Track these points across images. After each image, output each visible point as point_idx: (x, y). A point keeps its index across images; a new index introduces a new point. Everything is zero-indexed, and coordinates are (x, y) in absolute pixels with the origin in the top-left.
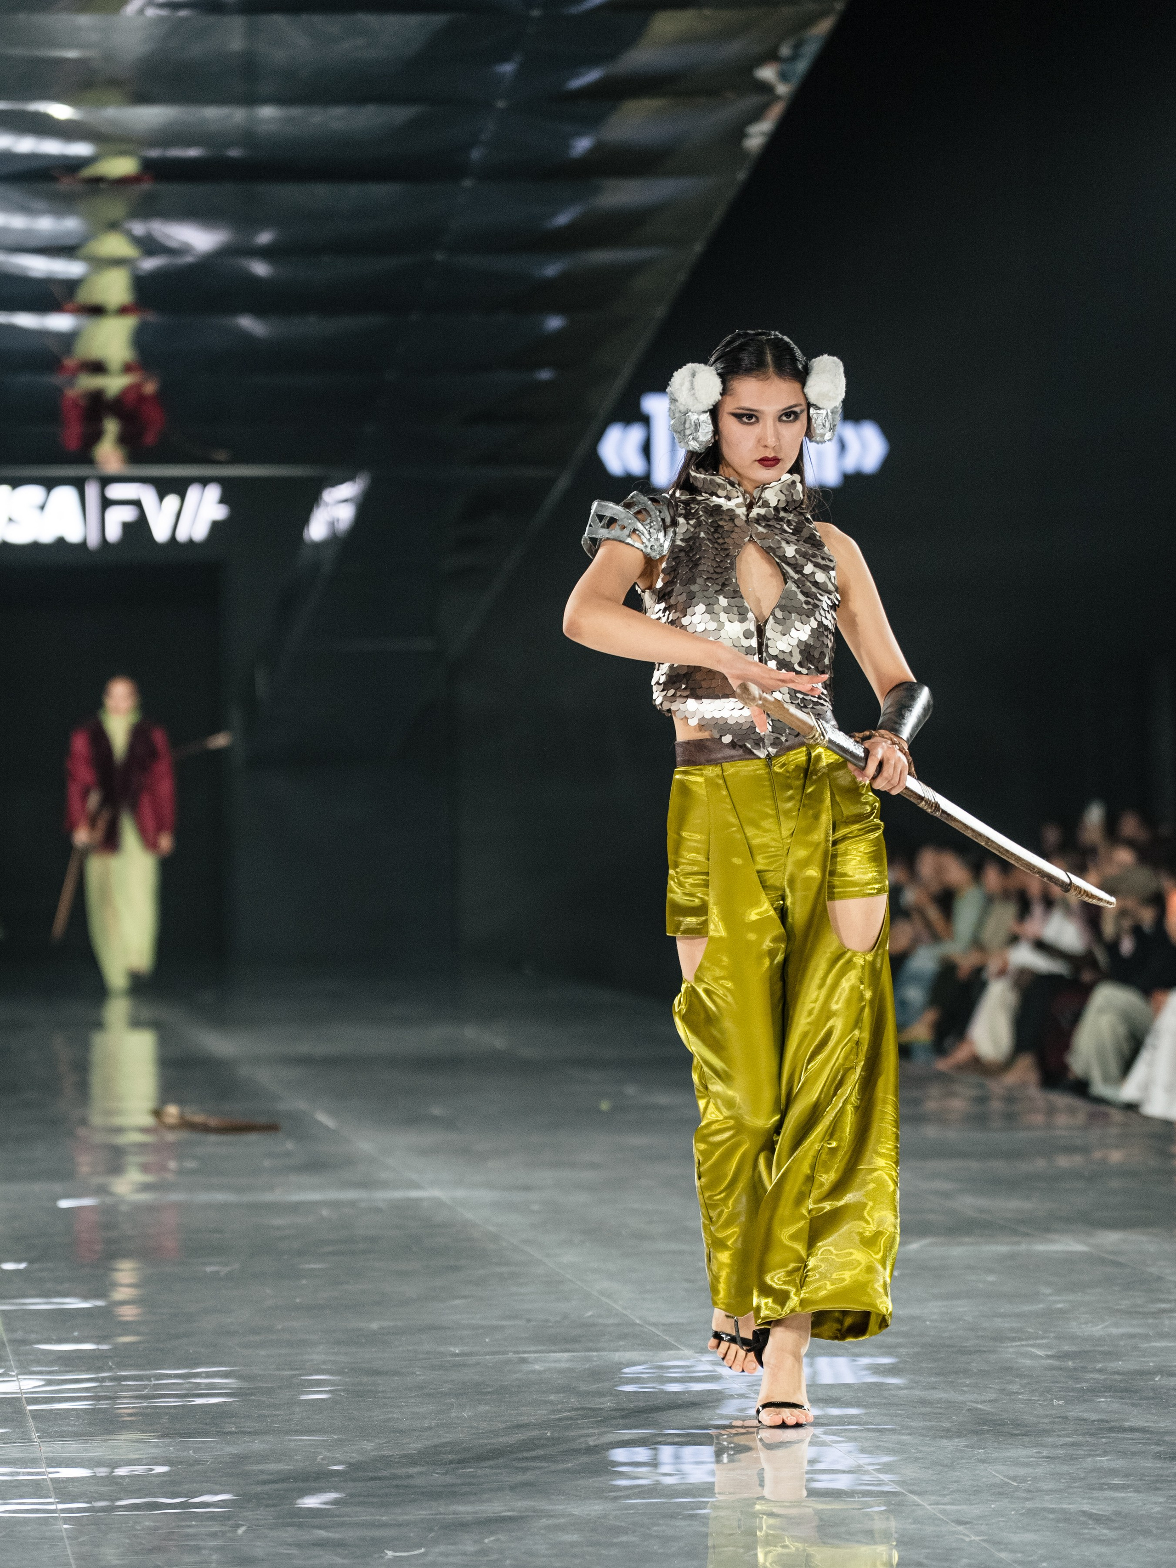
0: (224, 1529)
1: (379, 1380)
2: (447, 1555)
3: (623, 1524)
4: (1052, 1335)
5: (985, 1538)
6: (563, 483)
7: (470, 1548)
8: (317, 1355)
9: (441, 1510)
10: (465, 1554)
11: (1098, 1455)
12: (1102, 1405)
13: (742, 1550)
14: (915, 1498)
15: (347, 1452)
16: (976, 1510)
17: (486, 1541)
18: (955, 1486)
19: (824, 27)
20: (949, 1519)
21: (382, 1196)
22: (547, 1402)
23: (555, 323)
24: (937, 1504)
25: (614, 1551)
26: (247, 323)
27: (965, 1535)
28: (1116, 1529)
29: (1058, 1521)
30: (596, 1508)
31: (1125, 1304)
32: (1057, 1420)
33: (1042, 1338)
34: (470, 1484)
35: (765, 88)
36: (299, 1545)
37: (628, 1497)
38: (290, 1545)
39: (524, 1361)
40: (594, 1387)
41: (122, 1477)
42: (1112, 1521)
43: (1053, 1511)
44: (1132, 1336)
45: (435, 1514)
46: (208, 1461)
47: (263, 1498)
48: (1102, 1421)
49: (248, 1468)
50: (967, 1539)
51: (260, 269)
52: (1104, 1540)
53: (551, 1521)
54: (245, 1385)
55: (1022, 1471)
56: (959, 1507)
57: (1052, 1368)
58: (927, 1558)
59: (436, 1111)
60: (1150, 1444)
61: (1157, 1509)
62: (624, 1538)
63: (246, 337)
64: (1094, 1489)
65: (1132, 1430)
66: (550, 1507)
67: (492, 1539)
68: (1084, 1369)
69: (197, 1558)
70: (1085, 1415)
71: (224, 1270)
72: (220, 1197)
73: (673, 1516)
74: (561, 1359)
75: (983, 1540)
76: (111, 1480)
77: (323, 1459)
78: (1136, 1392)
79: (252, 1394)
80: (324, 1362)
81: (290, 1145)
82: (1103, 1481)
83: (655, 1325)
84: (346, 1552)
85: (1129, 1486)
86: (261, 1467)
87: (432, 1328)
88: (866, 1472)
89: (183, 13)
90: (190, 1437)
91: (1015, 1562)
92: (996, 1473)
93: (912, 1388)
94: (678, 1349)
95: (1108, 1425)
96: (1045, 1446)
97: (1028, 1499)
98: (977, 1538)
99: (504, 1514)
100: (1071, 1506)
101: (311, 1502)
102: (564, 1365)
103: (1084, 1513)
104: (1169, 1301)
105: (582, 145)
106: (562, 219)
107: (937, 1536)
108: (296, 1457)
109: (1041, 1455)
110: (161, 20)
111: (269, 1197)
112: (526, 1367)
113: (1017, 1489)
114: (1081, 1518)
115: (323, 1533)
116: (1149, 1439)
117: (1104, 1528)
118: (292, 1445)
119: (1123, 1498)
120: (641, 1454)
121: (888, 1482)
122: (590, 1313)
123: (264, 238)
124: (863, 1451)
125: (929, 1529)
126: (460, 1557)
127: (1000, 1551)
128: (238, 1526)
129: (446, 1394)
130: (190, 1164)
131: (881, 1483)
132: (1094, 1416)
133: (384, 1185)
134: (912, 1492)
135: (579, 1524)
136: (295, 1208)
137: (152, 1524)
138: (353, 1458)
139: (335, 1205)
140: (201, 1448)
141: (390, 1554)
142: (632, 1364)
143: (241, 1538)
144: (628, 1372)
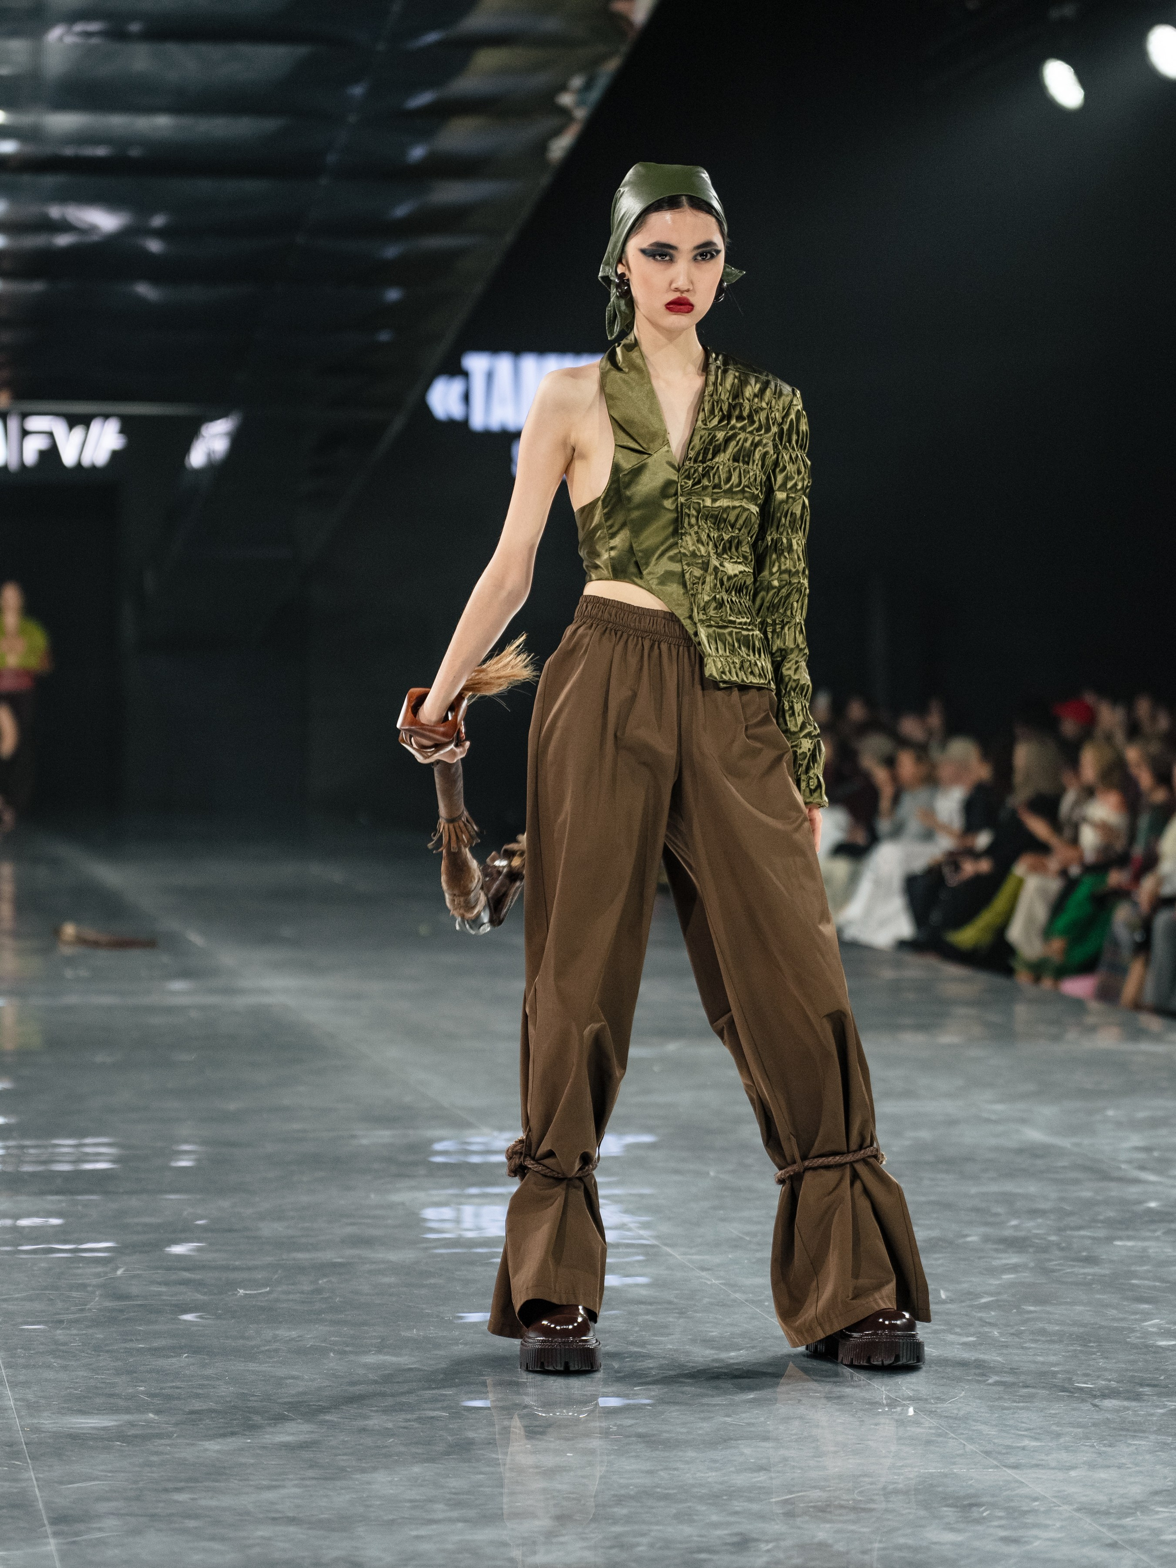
0: (106, 1270)
1: (235, 1150)
2: (289, 1293)
3: (432, 1270)
5: (723, 1281)
6: (398, 424)
7: (307, 1288)
8: (184, 1130)
9: (284, 1257)
10: (302, 1293)
14: (668, 1250)
15: (207, 1209)
16: (716, 1259)
17: (320, 1282)
18: (699, 1240)
19: (612, 65)
20: (695, 1267)
21: (241, 1002)
22: (371, 1170)
23: (393, 295)
24: (685, 1254)
25: (423, 1291)
26: (142, 289)
27: (707, 1279)
30: (410, 1255)
34: (307, 1236)
35: (565, 114)
36: (167, 1284)
37: (436, 1248)
38: (160, 1284)
39: (354, 1137)
40: (410, 1158)
41: (24, 1228)
45: (279, 1260)
46: (94, 1215)
47: (139, 1246)
49: (126, 1221)
50: (709, 1283)
51: (154, 246)
53: (373, 1267)
54: (128, 1153)
55: (754, 1228)
56: (703, 1257)
58: (676, 1297)
59: (287, 931)
62: (432, 1281)
63: (141, 301)
66: (372, 1255)
67: (325, 1280)
69: (84, 1294)
71: (109, 1060)
72: (107, 1000)
73: (472, 1263)
74: (383, 1136)
75: (720, 1284)
76: (15, 1229)
77: (188, 1215)
79: (131, 1161)
80: (190, 1137)
81: (165, 959)
83: (461, 1108)
84: (206, 1290)
86: (136, 1220)
87: (279, 1109)
88: (629, 1230)
89: (94, 41)
90: (79, 1195)
91: (746, 1301)
92: (733, 1229)
93: (667, 1161)
94: (479, 1128)
97: (757, 1251)
98: (717, 1282)
99: (336, 1261)
101: (178, 1249)
102: (386, 1140)
105: (417, 153)
106: (401, 211)
107: (685, 1280)
108: (166, 1213)
110: (76, 45)
111: (146, 1000)
112: (355, 1142)
113: (750, 1242)
115: (187, 1275)
118: (163, 1203)
120: (447, 1213)
121: (647, 1237)
122: (408, 1098)
123: (158, 221)
124: (626, 1211)
125: (679, 1275)
126: (298, 1295)
127: (735, 1292)
128: (117, 1268)
129: (290, 1163)
130: (83, 973)
131: (642, 1238)
133: (242, 991)
134: (666, 1245)
135: (395, 1269)
136: (170, 1010)
137: (47, 1265)
138: (214, 1213)
139: (202, 1008)
140: (88, 1204)
141: (241, 1291)
142: (441, 1139)
143: (120, 1278)
144: (438, 1147)
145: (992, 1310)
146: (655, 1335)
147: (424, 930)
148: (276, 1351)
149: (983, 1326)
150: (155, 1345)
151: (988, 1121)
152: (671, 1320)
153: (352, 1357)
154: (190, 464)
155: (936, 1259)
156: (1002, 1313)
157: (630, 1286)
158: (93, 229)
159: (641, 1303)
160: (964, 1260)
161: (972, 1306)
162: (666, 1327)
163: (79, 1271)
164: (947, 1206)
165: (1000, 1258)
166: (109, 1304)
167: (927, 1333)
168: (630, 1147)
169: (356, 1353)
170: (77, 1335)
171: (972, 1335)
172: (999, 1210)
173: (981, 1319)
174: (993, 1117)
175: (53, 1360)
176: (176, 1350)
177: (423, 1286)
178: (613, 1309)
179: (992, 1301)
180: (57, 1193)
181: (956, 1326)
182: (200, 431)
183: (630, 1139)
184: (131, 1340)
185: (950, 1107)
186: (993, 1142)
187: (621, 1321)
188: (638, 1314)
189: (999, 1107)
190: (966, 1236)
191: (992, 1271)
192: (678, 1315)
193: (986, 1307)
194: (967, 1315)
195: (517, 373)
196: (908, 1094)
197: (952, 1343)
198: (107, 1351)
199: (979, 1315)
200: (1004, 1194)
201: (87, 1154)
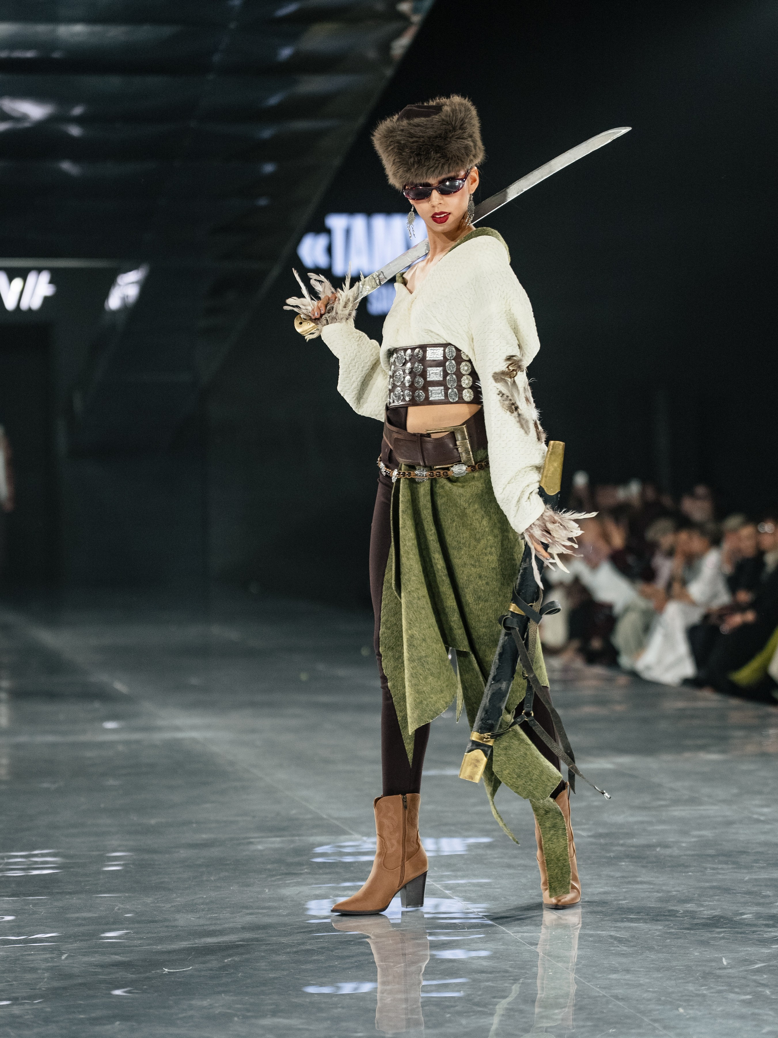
0: (52, 955)
1: (155, 857)
2: (201, 971)
3: (315, 948)
4: (591, 822)
5: (549, 954)
6: (275, 272)
7: (215, 966)
8: (115, 841)
9: (197, 942)
10: (211, 970)
11: (621, 900)
12: (623, 867)
13: (392, 964)
15: (134, 905)
17: (226, 961)
20: (526, 942)
21: (158, 737)
22: (265, 870)
23: (269, 168)
25: (309, 966)
26: (67, 166)
28: (633, 946)
29: (595, 942)
30: (299, 938)
31: (637, 802)
32: (594, 877)
33: (585, 824)
34: (215, 924)
35: (404, 19)
36: (102, 966)
38: (97, 966)
39: (251, 843)
40: (297, 859)
42: (629, 941)
43: (591, 936)
44: (642, 822)
45: (192, 944)
46: (42, 912)
47: (79, 936)
48: (623, 877)
49: (68, 916)
51: (75, 131)
52: (623, 954)
53: (269, 947)
54: (68, 861)
56: (532, 934)
57: (592, 844)
58: (511, 967)
59: (194, 681)
60: (654, 892)
61: (658, 933)
62: (315, 958)
63: (65, 175)
64: (617, 921)
65: (641, 883)
67: (229, 959)
68: (612, 844)
69: (35, 976)
70: (612, 873)
71: (53, 787)
72: (50, 738)
74: (275, 842)
75: (546, 955)
77: (119, 909)
78: (644, 858)
79: (71, 867)
80: (120, 846)
81: (97, 706)
82: (624, 916)
83: (337, 819)
84: (134, 970)
85: (640, 919)
86: (77, 915)
87: (190, 822)
90: (30, 896)
93: (501, 858)
94: (351, 834)
95: (626, 880)
96: (587, 895)
99: (237, 943)
100: (603, 932)
102: (277, 846)
103: (611, 936)
104: (664, 800)
105: (286, 53)
106: (274, 100)
107: (518, 953)
108: (100, 909)
109: (584, 900)
111: (83, 738)
112: (252, 847)
114: (610, 940)
115: (117, 958)
116: (652, 889)
117: (625, 946)
118: (98, 901)
119: (636, 927)
122: (294, 812)
123: (78, 111)
125: (513, 949)
126: (208, 972)
127: (558, 962)
128: (62, 954)
129: (200, 866)
132: (618, 874)
133: (160, 729)
135: (286, 949)
136: (101, 745)
137: (5, 954)
138: (139, 908)
139: (127, 743)
140: (37, 903)
142: (321, 845)
143: (64, 960)
144: (319, 850)
145: (765, 973)
146: (494, 997)
147: (304, 677)
148: (191, 1017)
149: (758, 986)
150: (93, 1015)
151: (758, 821)
152: (506, 985)
153: (253, 1021)
154: (109, 306)
155: (719, 933)
156: (772, 976)
157: (473, 958)
158: (24, 117)
159: (482, 972)
160: (741, 933)
161: (746, 971)
162: (503, 991)
163: (30, 958)
164: (727, 890)
165: (771, 932)
166: (56, 984)
167: (713, 993)
168: (470, 847)
169: (256, 1017)
170: (30, 1009)
171: (748, 994)
172: (768, 893)
173: (755, 981)
174: (762, 818)
175: (10, 1031)
176: (111, 1019)
177: (306, 962)
178: (461, 977)
179: (764, 966)
180: (13, 895)
181: (736, 987)
182: (116, 281)
183: (472, 840)
184: (74, 1012)
185: (728, 812)
186: (762, 838)
187: (469, 987)
188: (480, 981)
189: (766, 810)
190: (743, 914)
191: (764, 942)
192: (512, 981)
193: (759, 971)
194: (745, 978)
195: (369, 229)
196: (693, 801)
197: (733, 1000)
198: (54, 1022)
199: (754, 977)
200: (771, 880)
201: (36, 863)
